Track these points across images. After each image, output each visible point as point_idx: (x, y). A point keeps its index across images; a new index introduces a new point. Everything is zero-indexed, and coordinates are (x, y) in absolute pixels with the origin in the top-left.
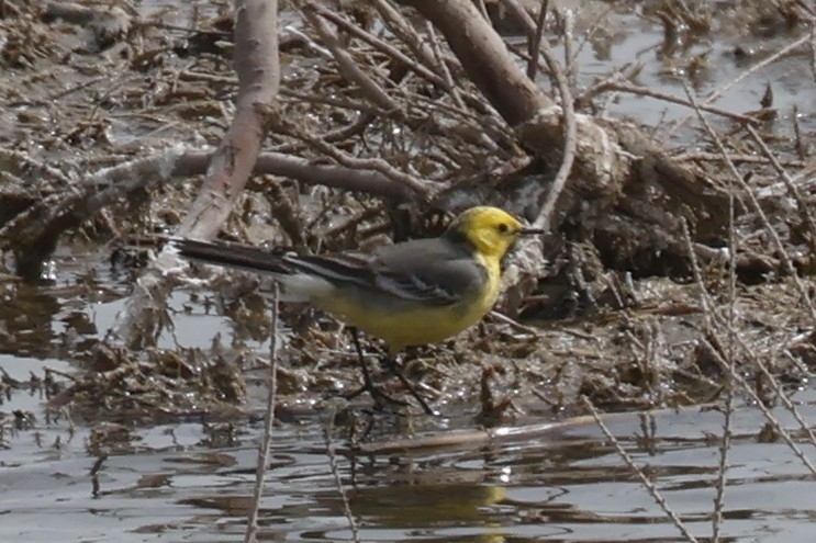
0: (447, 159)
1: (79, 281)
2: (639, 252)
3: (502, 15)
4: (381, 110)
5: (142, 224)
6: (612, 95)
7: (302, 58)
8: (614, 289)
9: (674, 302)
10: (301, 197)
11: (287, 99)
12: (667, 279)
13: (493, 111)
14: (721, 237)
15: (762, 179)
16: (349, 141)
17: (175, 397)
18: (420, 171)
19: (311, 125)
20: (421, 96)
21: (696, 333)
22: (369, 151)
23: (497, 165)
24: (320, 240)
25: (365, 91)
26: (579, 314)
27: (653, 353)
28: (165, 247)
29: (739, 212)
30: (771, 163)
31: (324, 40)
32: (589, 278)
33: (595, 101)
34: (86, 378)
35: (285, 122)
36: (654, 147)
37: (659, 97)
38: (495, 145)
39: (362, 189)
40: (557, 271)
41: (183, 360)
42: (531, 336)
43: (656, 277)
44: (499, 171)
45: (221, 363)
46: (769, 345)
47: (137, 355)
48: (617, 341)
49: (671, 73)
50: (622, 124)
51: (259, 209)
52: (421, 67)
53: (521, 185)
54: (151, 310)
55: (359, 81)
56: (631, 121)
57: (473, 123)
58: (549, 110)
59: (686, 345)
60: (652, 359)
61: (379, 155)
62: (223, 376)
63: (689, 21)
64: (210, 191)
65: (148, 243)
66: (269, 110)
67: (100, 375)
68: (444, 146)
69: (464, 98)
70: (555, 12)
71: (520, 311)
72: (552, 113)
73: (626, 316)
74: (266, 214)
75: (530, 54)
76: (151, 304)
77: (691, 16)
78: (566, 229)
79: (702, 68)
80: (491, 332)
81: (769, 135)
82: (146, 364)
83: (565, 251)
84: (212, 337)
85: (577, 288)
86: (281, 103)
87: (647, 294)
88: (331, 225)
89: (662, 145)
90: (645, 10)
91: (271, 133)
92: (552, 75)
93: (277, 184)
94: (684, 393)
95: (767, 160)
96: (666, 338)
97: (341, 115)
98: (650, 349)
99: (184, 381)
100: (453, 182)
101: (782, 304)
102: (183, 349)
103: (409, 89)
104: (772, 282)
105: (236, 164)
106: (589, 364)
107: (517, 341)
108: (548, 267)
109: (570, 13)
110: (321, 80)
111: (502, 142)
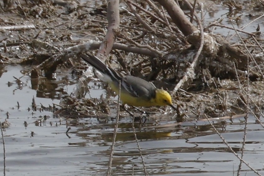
0: (167, 45)
1: (63, 79)
2: (221, 72)
3: (183, 5)
4: (148, 31)
5: (81, 63)
6: (214, 27)
7: (126, 16)
8: (214, 82)
9: (232, 86)
10: (126, 56)
11: (122, 28)
12: (230, 80)
13: (180, 31)
14: (245, 68)
15: (257, 52)
16: (139, 40)
17: (90, 112)
18: (160, 49)
19: (129, 35)
20: (160, 27)
21: (237, 95)
22: (145, 43)
23: (181, 47)
24: (131, 68)
25: (144, 26)
26: (204, 90)
27: (225, 101)
28: (87, 70)
29: (250, 61)
30: (259, 47)
31: (132, 11)
32: (208, 79)
33: (209, 29)
34: (65, 106)
35: (121, 35)
36: (226, 42)
37: (228, 28)
38: (181, 42)
39: (143, 54)
40: (198, 77)
41: (92, 102)
42: (191, 96)
43: (226, 79)
44: (182, 49)
45: (103, 103)
46: (258, 99)
47: (79, 100)
48: (215, 97)
49: (230, 21)
50: (217, 35)
51: (114, 59)
52: (160, 19)
53: (188, 53)
54: (83, 87)
55: (142, 23)
56: (220, 35)
57: (175, 35)
58: (196, 32)
59: (235, 99)
60: (225, 102)
61: (148, 44)
62: (103, 106)
63: (236, 7)
64: (101, 54)
65: (83, 68)
66: (117, 31)
67: (69, 106)
68: (166, 42)
69: (172, 28)
70: (198, 4)
71: (188, 89)
72: (197, 32)
73: (218, 90)
74: (116, 60)
75: (191, 16)
76: (83, 86)
77: (237, 5)
78: (201, 66)
79: (240, 20)
80: (179, 94)
81: (259, 39)
82: (82, 103)
83: (200, 71)
84: (100, 95)
85: (204, 82)
86: (120, 29)
87: (224, 84)
88: (134, 64)
89: (229, 42)
90: (224, 3)
91: (117, 37)
92: (197, 21)
93: (119, 52)
94: (234, 112)
95: (258, 46)
96: (229, 97)
97: (137, 32)
98: (224, 100)
99: (92, 107)
100: (169, 52)
101: (262, 87)
102: (92, 99)
103: (156, 25)
104: (259, 81)
105: (108, 46)
106: (207, 104)
107: (187, 97)
108: (196, 76)
109: (202, 4)
110: (131, 23)
111: (183, 41)
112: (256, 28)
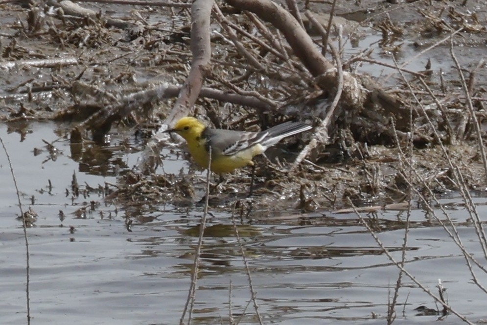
0: (285, 92)
1: (121, 144)
2: (370, 133)
3: (311, 27)
4: (256, 69)
5: (149, 119)
6: (359, 63)
7: (220, 45)
8: (359, 150)
9: (386, 156)
10: (219, 108)
11: (214, 63)
12: (383, 146)
13: (306, 70)
14: (407, 128)
15: (426, 102)
16: (241, 83)
17: (163, 195)
18: (273, 97)
19: (225, 75)
20: (274, 63)
21: (395, 170)
22: (250, 87)
23: (307, 94)
24: (228, 127)
25: (249, 60)
26: (343, 161)
27: (376, 179)
28: (159, 130)
29: (415, 116)
30: (430, 94)
31: (231, 37)
32: (348, 145)
33: (352, 65)
34: (123, 187)
35: (213, 75)
36: (377, 86)
37: (380, 64)
38: (307, 86)
39: (248, 105)
40: (334, 142)
41: (166, 179)
42: (322, 171)
43: (378, 145)
44: (308, 97)
45: (184, 181)
46: (428, 176)
47: (147, 177)
48: (360, 174)
49: (385, 53)
50: (363, 76)
51: (201, 113)
52: (274, 50)
53: (318, 103)
54: (153, 157)
55: (246, 56)
56: (367, 74)
57: (297, 75)
58: (331, 70)
59: (391, 176)
60: (376, 182)
61: (254, 90)
62: (184, 186)
63: (393, 30)
64: (180, 105)
65: (152, 127)
66: (206, 68)
67: (130, 186)
68: (284, 86)
69: (293, 64)
70: (335, 26)
71: (317, 159)
72: (333, 71)
73: (364, 162)
74: (204, 115)
75: (323, 44)
76: (153, 155)
77: (394, 28)
78: (337, 124)
79: (399, 51)
80: (304, 168)
81: (429, 82)
82: (150, 181)
83: (337, 133)
84: (180, 170)
85: (343, 149)
86: (211, 65)
87: (374, 153)
88: (233, 120)
89: (381, 86)
90: (374, 25)
91: (207, 79)
92: (333, 54)
93: (210, 102)
94: (390, 197)
95: (428, 93)
96: (382, 173)
97: (238, 71)
98: (375, 177)
99: (167, 188)
100: (287, 102)
101: (434, 158)
102: (167, 175)
103: (269, 60)
104: (430, 147)
105: (191, 92)
106: (348, 183)
107: (316, 173)
108: (330, 140)
109: (341, 26)
110: (229, 55)
111: (310, 84)
112: (426, 64)
